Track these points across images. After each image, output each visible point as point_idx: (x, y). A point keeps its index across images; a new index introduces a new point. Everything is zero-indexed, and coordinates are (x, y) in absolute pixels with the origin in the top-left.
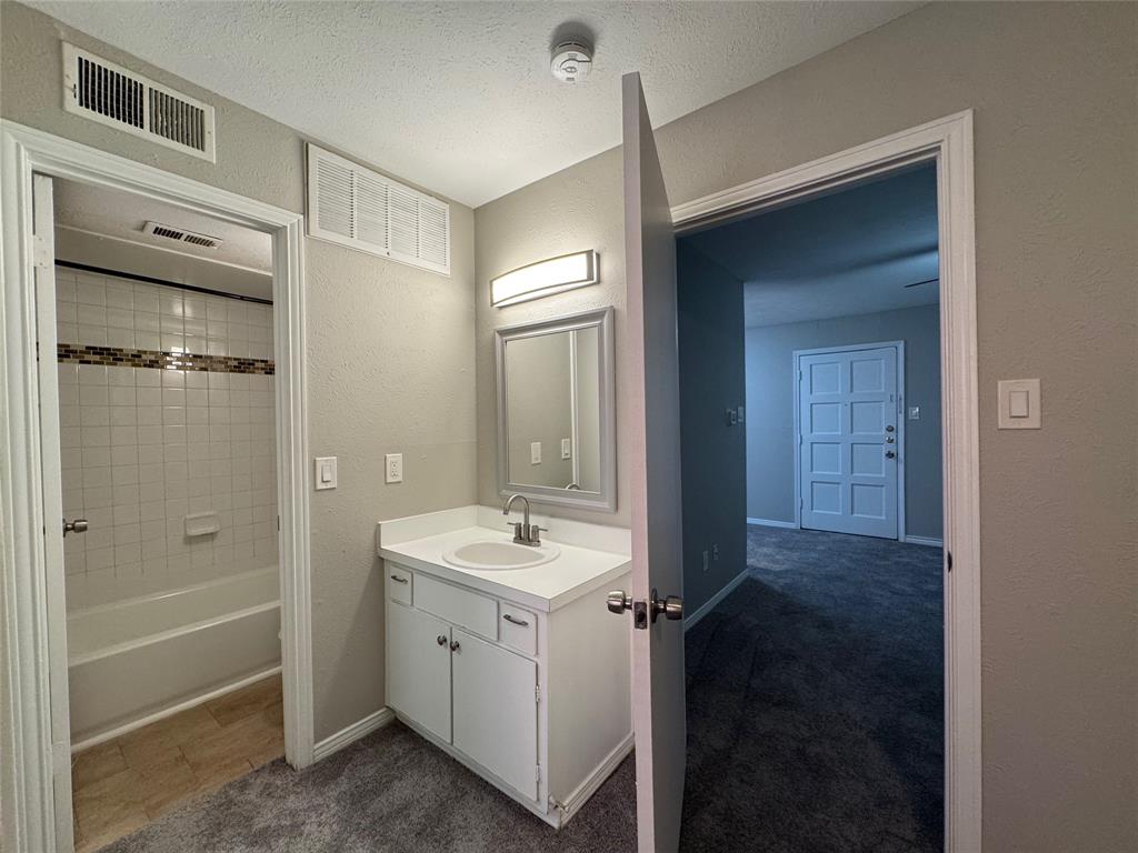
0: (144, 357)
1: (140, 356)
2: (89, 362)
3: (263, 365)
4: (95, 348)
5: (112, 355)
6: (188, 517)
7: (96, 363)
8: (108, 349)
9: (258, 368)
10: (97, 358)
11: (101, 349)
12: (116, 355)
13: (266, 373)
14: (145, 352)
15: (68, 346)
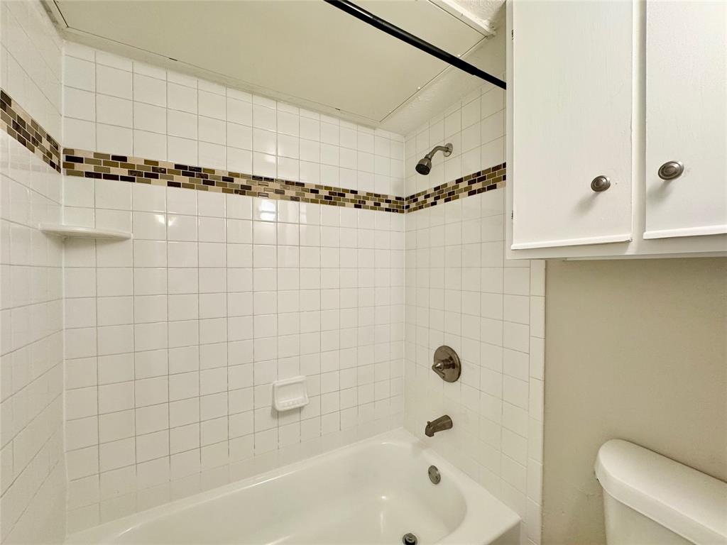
0: (236, 181)
1: (232, 180)
2: (177, 185)
3: (352, 196)
4: (184, 167)
5: (202, 176)
6: (277, 383)
7: (186, 186)
8: (199, 169)
9: (348, 200)
10: (186, 180)
11: (191, 168)
12: (206, 176)
13: (356, 206)
14: (237, 175)
15: (157, 163)
